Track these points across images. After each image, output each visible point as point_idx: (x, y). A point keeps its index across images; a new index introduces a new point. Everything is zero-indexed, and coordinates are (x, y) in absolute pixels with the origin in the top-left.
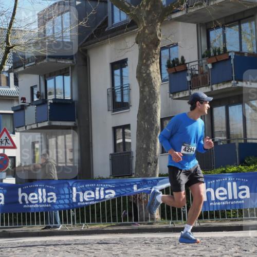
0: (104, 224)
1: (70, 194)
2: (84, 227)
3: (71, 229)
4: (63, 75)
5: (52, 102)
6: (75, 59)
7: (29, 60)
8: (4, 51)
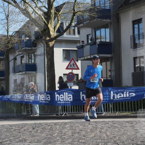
0: (129, 113)
1: (110, 95)
2: (117, 114)
3: (110, 115)
4: (105, 28)
5: (99, 43)
6: (112, 19)
7: (86, 20)
8: (72, 15)
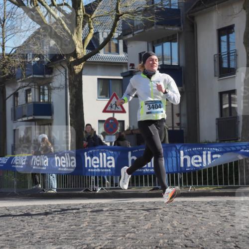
0: (210, 187)
2: (191, 189)
4: (171, 41)
5: (160, 68)
6: (182, 26)
7: (137, 28)
8: (114, 19)
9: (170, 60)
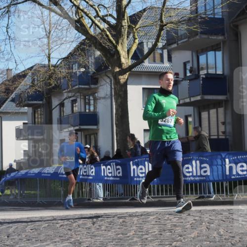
3: (224, 199)
4: (215, 50)
5: (204, 77)
6: (226, 35)
7: (181, 37)
8: (158, 28)
9: (214, 69)
